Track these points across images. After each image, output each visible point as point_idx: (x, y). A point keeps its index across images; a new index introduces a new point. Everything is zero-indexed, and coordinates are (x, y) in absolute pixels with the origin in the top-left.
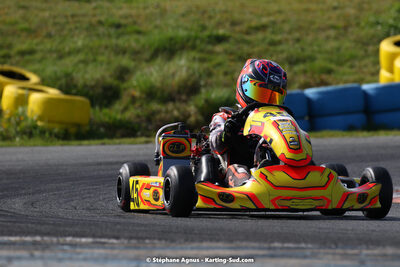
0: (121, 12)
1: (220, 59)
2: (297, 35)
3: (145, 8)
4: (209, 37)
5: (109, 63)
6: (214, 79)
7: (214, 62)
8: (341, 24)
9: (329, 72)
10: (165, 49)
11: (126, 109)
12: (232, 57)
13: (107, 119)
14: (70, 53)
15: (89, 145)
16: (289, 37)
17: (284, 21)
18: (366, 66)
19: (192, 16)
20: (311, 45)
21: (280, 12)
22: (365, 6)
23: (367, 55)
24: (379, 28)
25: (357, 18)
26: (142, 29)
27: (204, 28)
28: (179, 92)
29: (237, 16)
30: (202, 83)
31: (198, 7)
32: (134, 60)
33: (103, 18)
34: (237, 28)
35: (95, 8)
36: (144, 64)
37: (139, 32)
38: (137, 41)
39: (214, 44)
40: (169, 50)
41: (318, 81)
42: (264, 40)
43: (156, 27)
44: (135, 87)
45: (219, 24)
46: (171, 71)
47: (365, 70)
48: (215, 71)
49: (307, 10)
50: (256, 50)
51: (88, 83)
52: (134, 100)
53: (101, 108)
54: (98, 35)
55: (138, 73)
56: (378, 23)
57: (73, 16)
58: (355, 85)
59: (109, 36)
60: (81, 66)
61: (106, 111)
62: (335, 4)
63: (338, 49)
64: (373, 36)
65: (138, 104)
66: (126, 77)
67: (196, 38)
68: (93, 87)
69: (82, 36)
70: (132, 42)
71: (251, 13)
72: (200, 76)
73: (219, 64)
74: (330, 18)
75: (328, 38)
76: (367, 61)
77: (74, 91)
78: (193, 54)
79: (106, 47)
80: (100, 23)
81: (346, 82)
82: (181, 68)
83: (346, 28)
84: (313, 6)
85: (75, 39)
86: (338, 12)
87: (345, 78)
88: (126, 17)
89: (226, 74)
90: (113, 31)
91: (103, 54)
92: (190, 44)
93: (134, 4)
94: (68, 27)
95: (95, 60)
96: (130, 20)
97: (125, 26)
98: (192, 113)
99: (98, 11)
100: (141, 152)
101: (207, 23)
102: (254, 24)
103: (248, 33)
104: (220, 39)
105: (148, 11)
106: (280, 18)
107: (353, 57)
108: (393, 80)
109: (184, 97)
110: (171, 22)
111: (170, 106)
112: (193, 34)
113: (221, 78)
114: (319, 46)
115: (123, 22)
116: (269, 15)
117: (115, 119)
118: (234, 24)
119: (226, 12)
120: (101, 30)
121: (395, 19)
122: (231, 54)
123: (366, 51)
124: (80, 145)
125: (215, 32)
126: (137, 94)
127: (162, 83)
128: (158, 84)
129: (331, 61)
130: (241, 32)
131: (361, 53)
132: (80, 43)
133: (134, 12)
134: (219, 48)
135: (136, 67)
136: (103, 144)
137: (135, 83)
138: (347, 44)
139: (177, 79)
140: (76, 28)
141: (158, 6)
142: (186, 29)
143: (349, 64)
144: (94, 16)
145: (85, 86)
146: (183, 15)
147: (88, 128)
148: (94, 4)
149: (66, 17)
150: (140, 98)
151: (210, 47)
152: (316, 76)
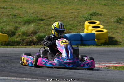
0: (16, 12)
1: (42, 25)
2: (62, 19)
3: (22, 11)
4: (39, 19)
5: (13, 25)
6: (40, 30)
7: (40, 26)
8: (74, 17)
9: (71, 29)
10: (28, 22)
11: (17, 37)
12: (45, 25)
13: (12, 40)
14: (2, 22)
15: (10, 48)
16: (60, 20)
17: (59, 16)
18: (80, 28)
19: (35, 14)
20: (66, 22)
21: (58, 13)
22: (80, 12)
23: (80, 25)
24: (84, 18)
25: (78, 15)
26: (21, 16)
27: (38, 17)
28: (31, 34)
29: (46, 14)
30: (38, 31)
31: (36, 11)
32: (19, 25)
33: (11, 14)
34: (46, 17)
35: (9, 11)
36: (22, 26)
37: (20, 17)
38: (20, 20)
39: (40, 21)
40: (29, 22)
41: (68, 32)
42: (53, 21)
43: (25, 16)
44: (20, 32)
45: (42, 16)
46: (29, 28)
47: (80, 29)
48: (41, 28)
49: (65, 13)
50: (51, 23)
51: (7, 30)
52: (19, 35)
53: (11, 37)
54: (10, 18)
55: (21, 28)
56: (83, 17)
57: (3, 13)
58: (78, 33)
59: (13, 18)
60: (6, 26)
61: (12, 38)
62: (72, 12)
63: (73, 24)
64: (82, 20)
65: (20, 36)
66: (17, 29)
67: (36, 19)
68: (8, 32)
69: (5, 18)
70: (19, 20)
71: (50, 13)
72: (37, 30)
73: (42, 27)
74: (71, 15)
75: (70, 20)
76: (81, 27)
77: (3, 33)
78: (35, 24)
79: (12, 21)
80: (10, 15)
81: (75, 32)
82: (32, 27)
83: (75, 18)
84: (66, 12)
85: (4, 19)
86: (73, 14)
87: (75, 31)
88: (17, 13)
89: (43, 29)
90: (13, 17)
91: (11, 23)
92: (34, 21)
93: (19, 10)
94: (2, 15)
95: (9, 24)
96: (18, 14)
97: (17, 16)
98: (35, 39)
99: (9, 12)
100: (25, 50)
101: (38, 16)
102: (51, 16)
103: (49, 18)
104: (42, 20)
105: (23, 12)
106: (58, 15)
107: (77, 26)
108: (88, 32)
109: (32, 35)
110: (29, 15)
111: (29, 37)
112: (35, 18)
113: (42, 30)
114: (68, 23)
115: (16, 14)
116: (55, 14)
117: (14, 40)
118: (46, 16)
119: (43, 13)
120: (10, 16)
121: (88, 16)
122: (45, 24)
123: (80, 24)
124: (8, 47)
125: (41, 18)
126: (20, 34)
127: (27, 31)
128: (26, 31)
129: (71, 27)
130: (48, 18)
131: (79, 25)
132: (5, 20)
133: (19, 12)
134: (42, 22)
135: (20, 26)
136: (14, 47)
137: (20, 31)
138: (75, 22)
139: (31, 30)
140: (4, 16)
141: (25, 11)
142: (33, 17)
143: (76, 27)
144: (8, 13)
145: (6, 31)
146: (32, 13)
147: (7, 42)
148: (8, 10)
149: (1, 13)
150: (21, 35)
151: (39, 22)
152: (67, 30)
